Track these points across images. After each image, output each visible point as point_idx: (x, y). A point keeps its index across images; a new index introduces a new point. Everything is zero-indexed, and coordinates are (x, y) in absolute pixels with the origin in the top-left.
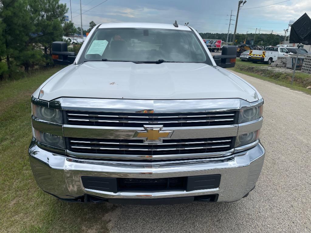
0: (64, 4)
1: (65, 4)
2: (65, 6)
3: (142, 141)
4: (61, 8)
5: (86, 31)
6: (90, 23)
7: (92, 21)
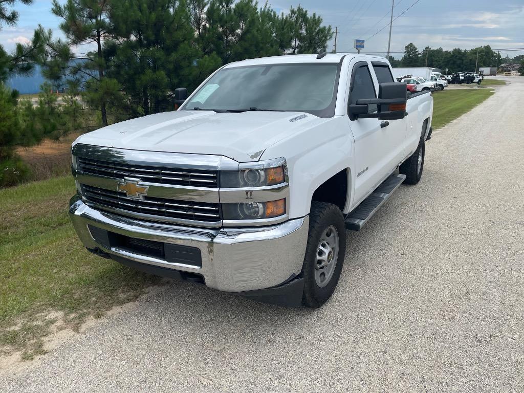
0: (327, 27)
1: (330, 26)
2: (329, 29)
3: (125, 195)
4: (322, 33)
5: (398, 60)
6: (407, 47)
7: (411, 44)
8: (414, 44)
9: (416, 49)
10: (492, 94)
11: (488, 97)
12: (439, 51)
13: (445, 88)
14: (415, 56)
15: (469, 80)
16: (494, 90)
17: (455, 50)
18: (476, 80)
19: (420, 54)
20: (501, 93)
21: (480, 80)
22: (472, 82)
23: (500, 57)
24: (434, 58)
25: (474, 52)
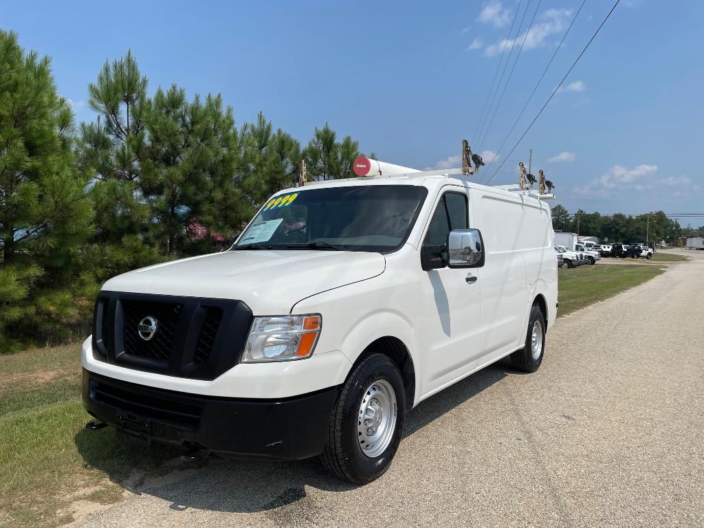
8: (563, 206)
9: (566, 212)
10: (661, 272)
11: (653, 277)
12: (596, 216)
13: (596, 262)
14: (565, 220)
15: (635, 253)
16: (666, 267)
17: (616, 216)
18: (644, 253)
19: (571, 219)
20: (675, 272)
21: (650, 254)
22: (639, 256)
23: (678, 226)
24: (589, 225)
25: (643, 219)
